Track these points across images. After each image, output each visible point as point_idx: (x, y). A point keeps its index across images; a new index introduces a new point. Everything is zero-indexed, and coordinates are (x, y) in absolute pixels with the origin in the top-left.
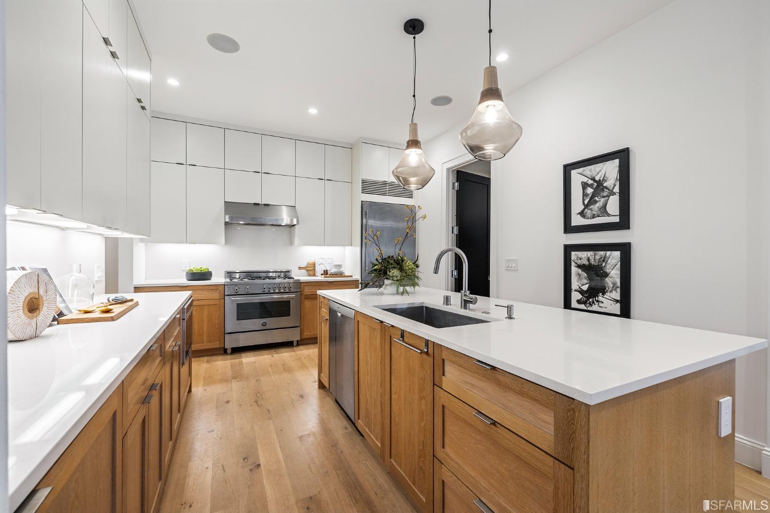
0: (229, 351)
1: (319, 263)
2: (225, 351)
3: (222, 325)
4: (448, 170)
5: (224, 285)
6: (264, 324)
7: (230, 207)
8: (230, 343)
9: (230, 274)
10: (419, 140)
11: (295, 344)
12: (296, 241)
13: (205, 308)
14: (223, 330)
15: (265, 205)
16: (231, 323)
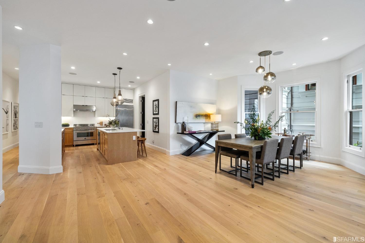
0: (75, 146)
1: (104, 122)
2: (73, 146)
3: (73, 139)
4: (139, 97)
5: (73, 128)
6: (85, 139)
7: (75, 106)
8: (75, 143)
9: (75, 125)
10: (116, 97)
11: (95, 144)
12: (96, 115)
13: (68, 134)
14: (73, 140)
15: (86, 105)
16: (75, 138)
